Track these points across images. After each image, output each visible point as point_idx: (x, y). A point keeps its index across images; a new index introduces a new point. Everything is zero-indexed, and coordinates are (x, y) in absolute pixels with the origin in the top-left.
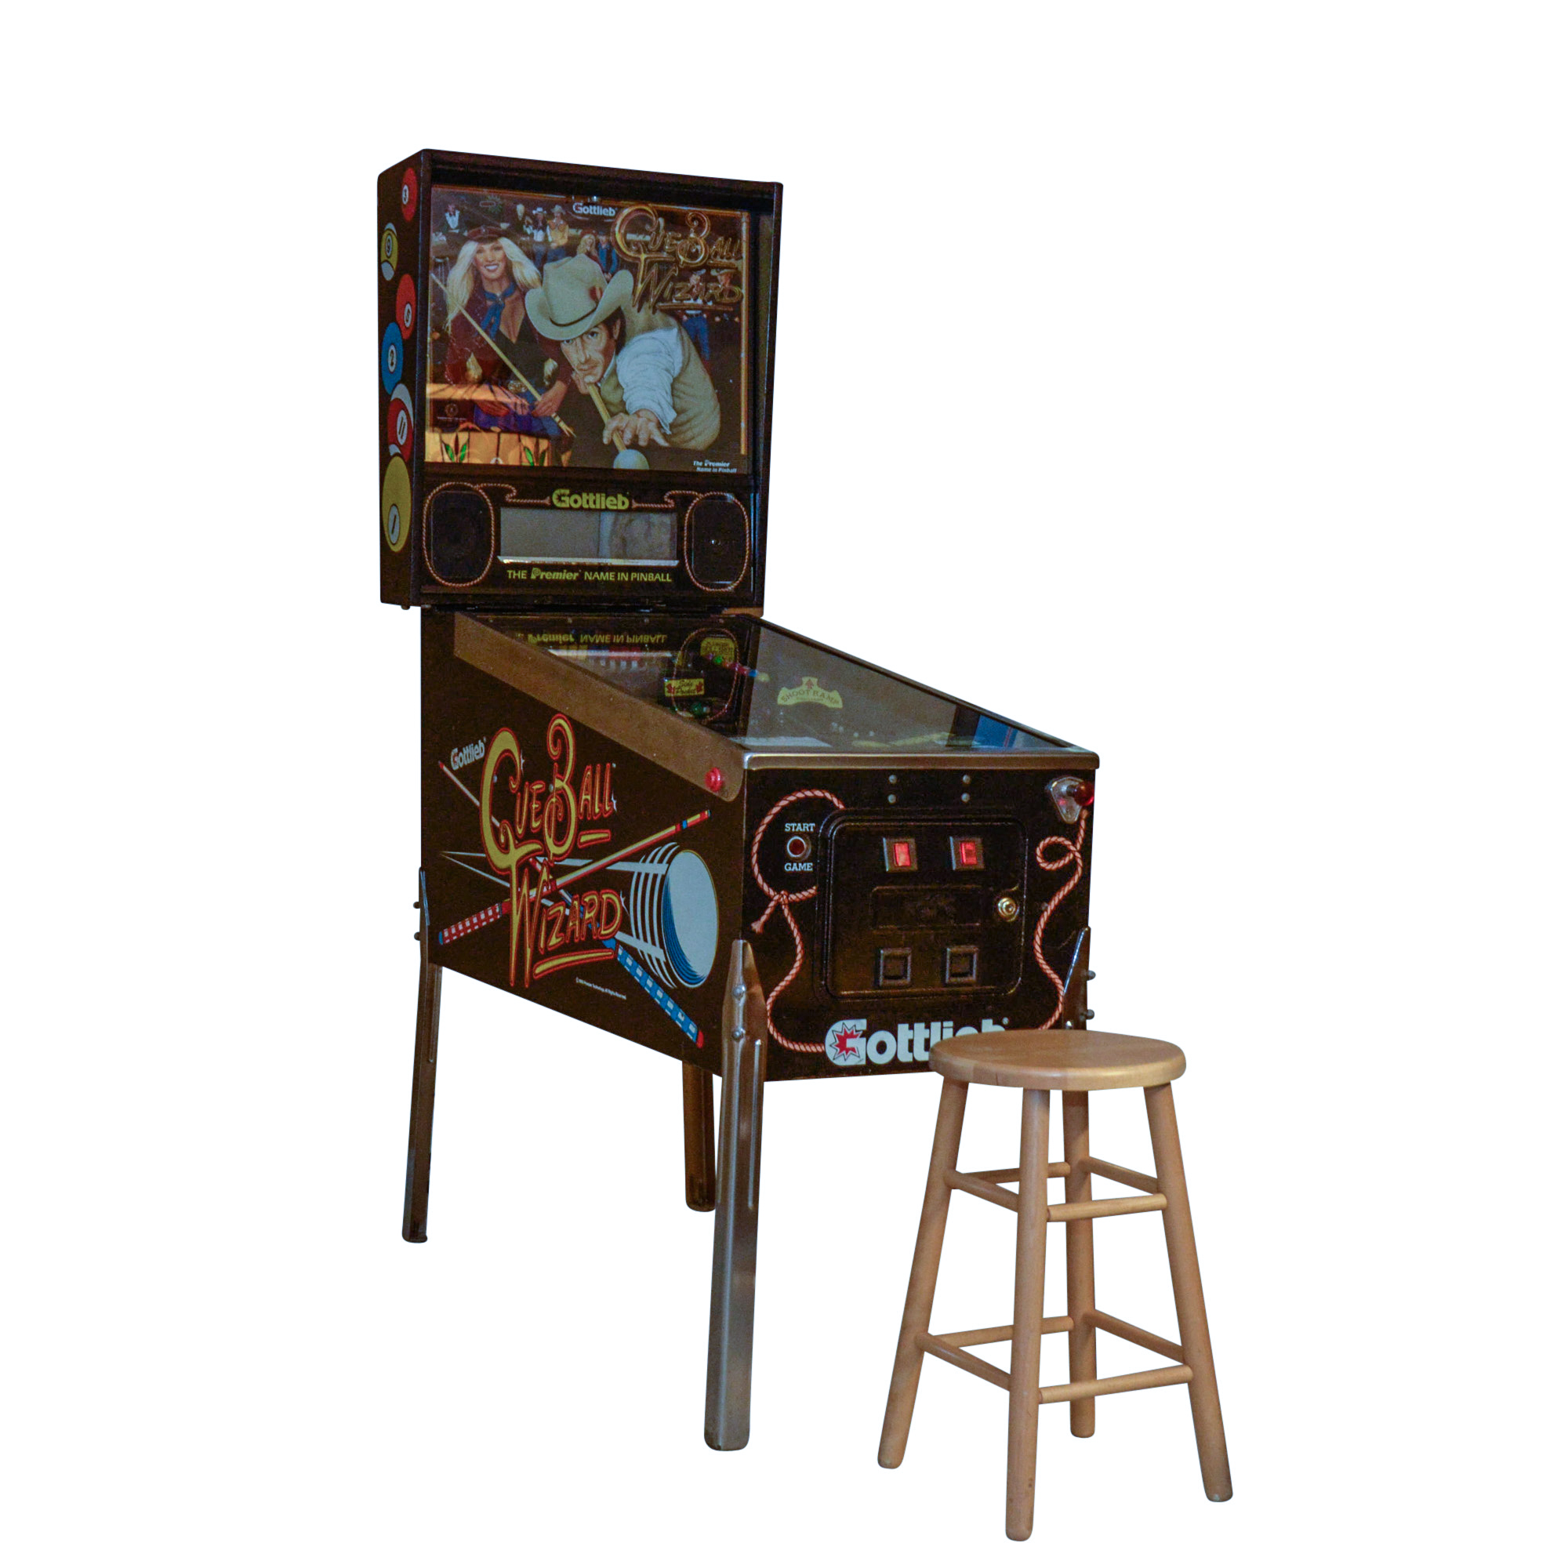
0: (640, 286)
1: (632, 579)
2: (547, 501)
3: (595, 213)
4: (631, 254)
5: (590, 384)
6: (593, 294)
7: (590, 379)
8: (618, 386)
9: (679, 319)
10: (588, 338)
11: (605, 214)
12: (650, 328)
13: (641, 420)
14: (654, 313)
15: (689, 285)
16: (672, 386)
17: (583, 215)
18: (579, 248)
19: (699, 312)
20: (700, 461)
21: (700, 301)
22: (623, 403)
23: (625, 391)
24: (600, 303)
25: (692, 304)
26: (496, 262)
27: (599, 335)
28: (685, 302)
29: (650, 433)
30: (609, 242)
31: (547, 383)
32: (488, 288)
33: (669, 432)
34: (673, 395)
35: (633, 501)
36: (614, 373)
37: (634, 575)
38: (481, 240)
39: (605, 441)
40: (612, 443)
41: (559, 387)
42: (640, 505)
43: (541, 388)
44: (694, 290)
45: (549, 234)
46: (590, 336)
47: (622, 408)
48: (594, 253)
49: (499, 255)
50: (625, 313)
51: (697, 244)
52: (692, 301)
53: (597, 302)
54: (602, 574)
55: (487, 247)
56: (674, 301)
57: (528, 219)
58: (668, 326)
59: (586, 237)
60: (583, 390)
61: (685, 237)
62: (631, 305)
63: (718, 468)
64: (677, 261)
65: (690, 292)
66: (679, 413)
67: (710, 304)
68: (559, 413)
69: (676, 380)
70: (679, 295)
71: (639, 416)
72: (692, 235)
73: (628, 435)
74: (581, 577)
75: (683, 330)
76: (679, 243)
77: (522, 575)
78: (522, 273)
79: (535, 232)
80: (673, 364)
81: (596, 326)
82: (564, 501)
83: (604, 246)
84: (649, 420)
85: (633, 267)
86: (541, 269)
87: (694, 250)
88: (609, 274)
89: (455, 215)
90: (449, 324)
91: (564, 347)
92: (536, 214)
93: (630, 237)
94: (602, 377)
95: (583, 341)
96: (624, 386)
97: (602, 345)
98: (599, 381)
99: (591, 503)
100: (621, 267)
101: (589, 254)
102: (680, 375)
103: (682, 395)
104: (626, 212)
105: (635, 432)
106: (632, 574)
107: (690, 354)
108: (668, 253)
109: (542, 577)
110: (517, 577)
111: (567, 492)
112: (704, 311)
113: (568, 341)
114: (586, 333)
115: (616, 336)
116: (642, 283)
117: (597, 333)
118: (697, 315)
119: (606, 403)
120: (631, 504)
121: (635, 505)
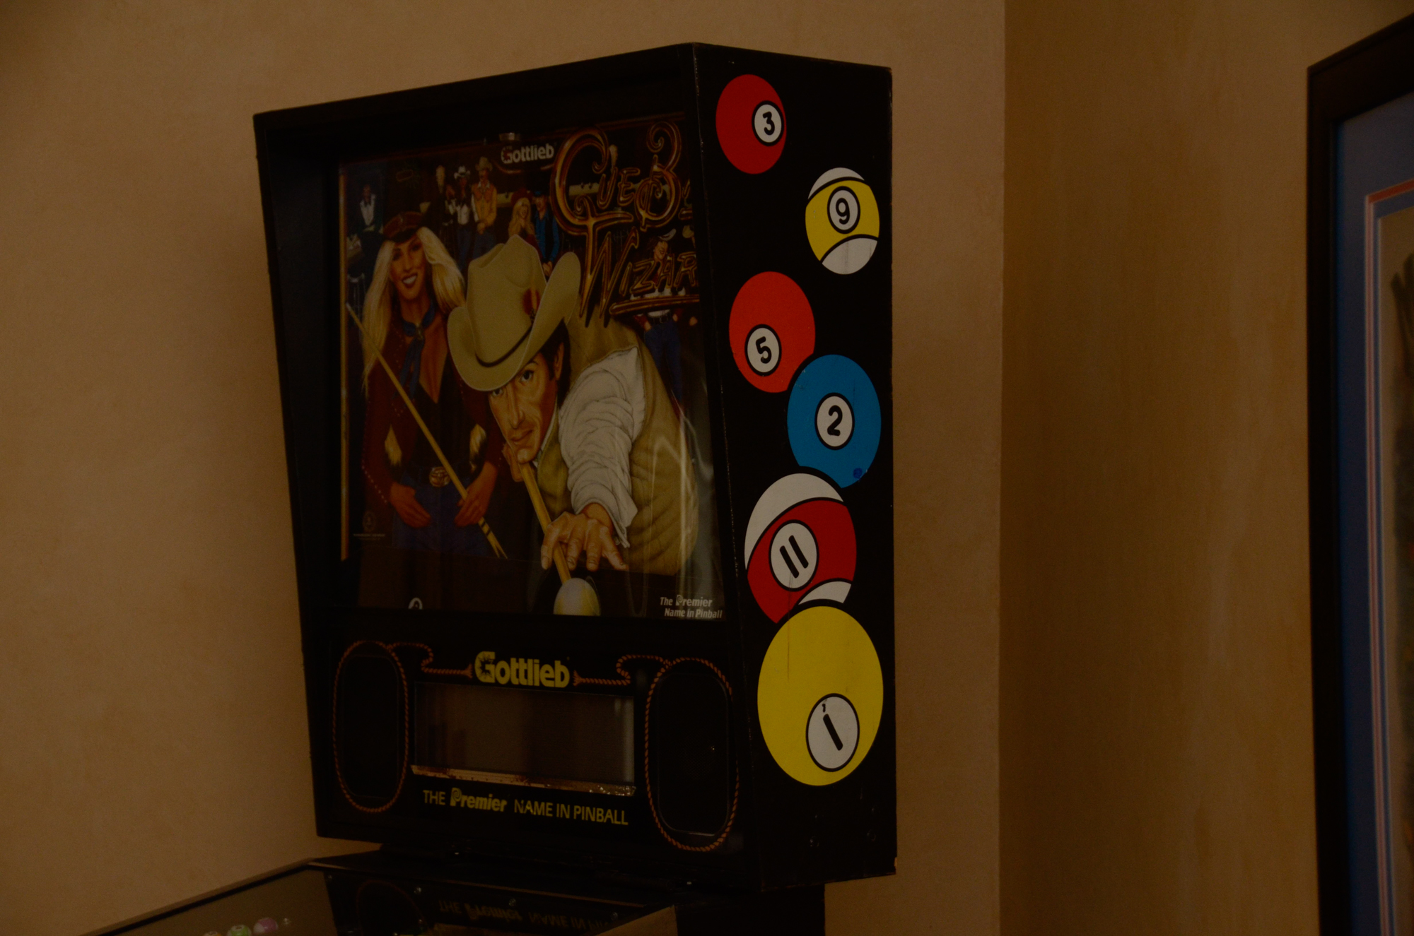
0: (589, 278)
1: (575, 818)
2: (467, 672)
3: (528, 159)
4: (576, 221)
5: (524, 463)
6: (529, 304)
7: (524, 455)
8: (562, 463)
9: (640, 332)
10: (521, 382)
11: (541, 157)
12: (601, 353)
13: (590, 522)
14: (606, 325)
15: (653, 262)
16: (630, 454)
17: (513, 166)
18: (511, 223)
19: (667, 311)
20: (669, 598)
21: (667, 292)
22: (567, 493)
23: (570, 471)
24: (536, 317)
25: (657, 299)
26: (414, 271)
27: (535, 375)
28: (648, 296)
29: (602, 548)
30: (548, 205)
31: (473, 467)
32: (407, 317)
33: (626, 544)
34: (631, 474)
35: (575, 674)
36: (556, 440)
37: (578, 810)
38: (399, 240)
39: (545, 564)
40: (553, 567)
41: (488, 471)
42: (584, 680)
43: (468, 477)
44: (659, 271)
45: (474, 209)
46: (524, 379)
47: (564, 505)
48: (530, 231)
49: (417, 260)
50: (571, 332)
51: (664, 183)
52: (656, 294)
53: (533, 318)
54: (536, 803)
55: (404, 247)
56: (633, 298)
57: (450, 190)
58: (624, 347)
59: (519, 204)
60: (516, 476)
61: (647, 172)
62: (578, 317)
63: (694, 609)
64: (637, 223)
65: (653, 276)
66: (640, 507)
67: (682, 293)
68: (487, 517)
69: (635, 444)
70: (638, 285)
71: (588, 517)
72: (656, 168)
73: (574, 553)
74: (509, 807)
75: (644, 348)
76: (637, 186)
77: (439, 798)
78: (443, 284)
79: (458, 208)
80: (632, 416)
81: (531, 361)
82: (488, 672)
83: (542, 215)
84: (600, 522)
85: (577, 245)
86: (464, 271)
87: (660, 195)
88: (550, 263)
89: (370, 203)
90: (366, 382)
91: (495, 402)
92: (459, 178)
93: (575, 190)
94: (539, 449)
95: (515, 388)
96: (569, 463)
97: (539, 392)
98: (535, 458)
99: (522, 674)
100: (564, 249)
101: (523, 234)
102: (641, 436)
103: (642, 472)
104: (568, 145)
105: (583, 545)
106: (576, 807)
107: (655, 394)
108: (623, 208)
109: (462, 805)
110: (434, 800)
111: (491, 655)
112: (673, 308)
113: (497, 391)
114: (519, 374)
115: (558, 374)
116: (591, 274)
117: (532, 372)
118: (663, 317)
119: (544, 494)
120: (572, 680)
121: (578, 680)
